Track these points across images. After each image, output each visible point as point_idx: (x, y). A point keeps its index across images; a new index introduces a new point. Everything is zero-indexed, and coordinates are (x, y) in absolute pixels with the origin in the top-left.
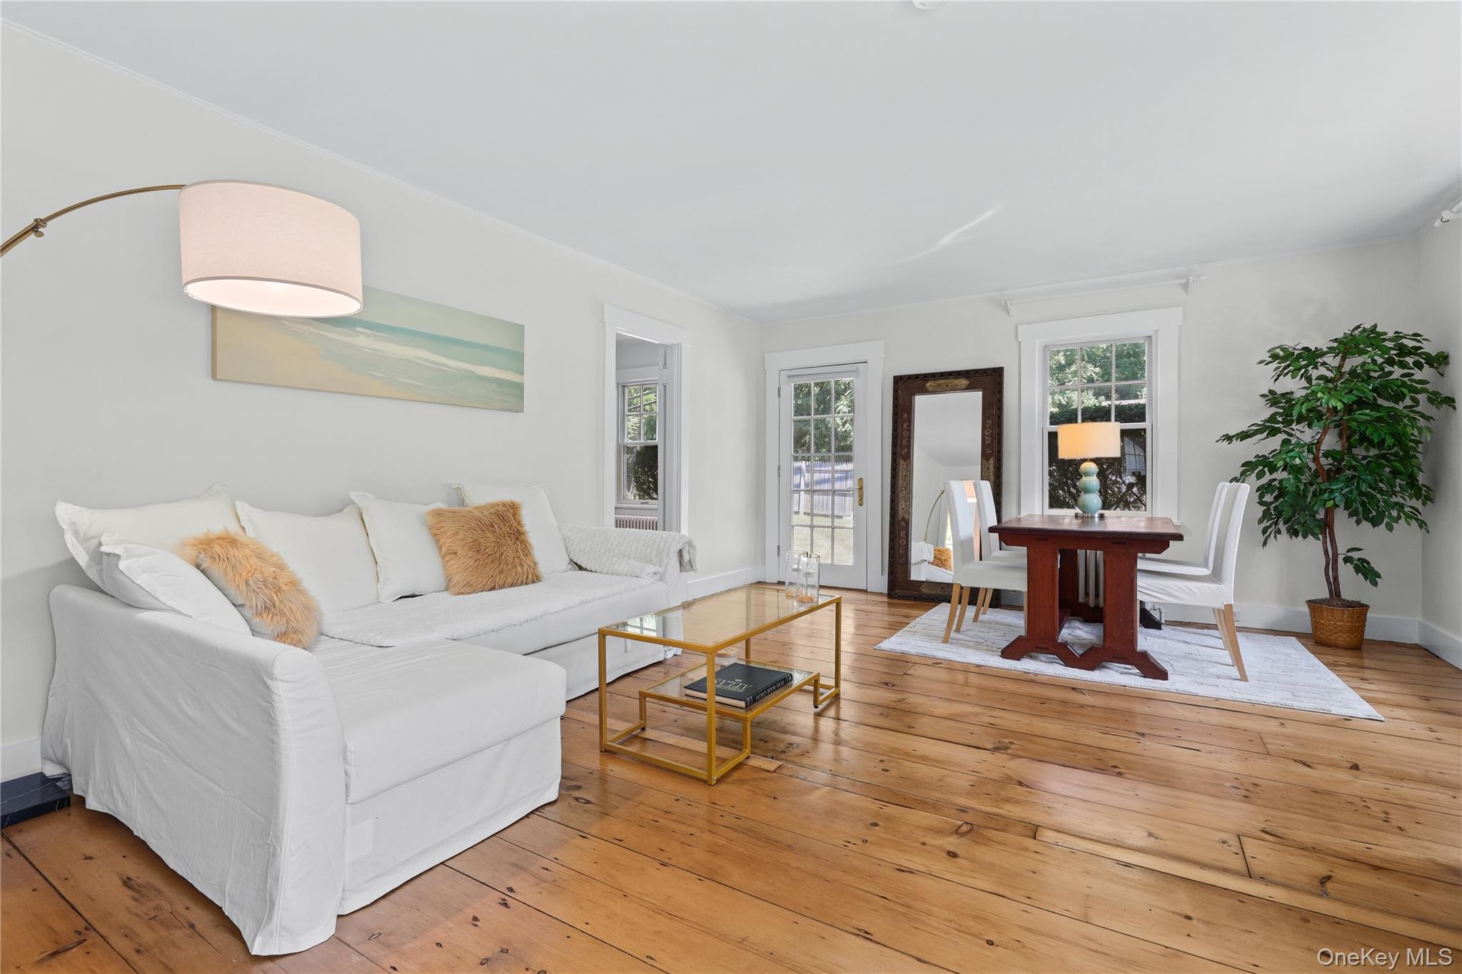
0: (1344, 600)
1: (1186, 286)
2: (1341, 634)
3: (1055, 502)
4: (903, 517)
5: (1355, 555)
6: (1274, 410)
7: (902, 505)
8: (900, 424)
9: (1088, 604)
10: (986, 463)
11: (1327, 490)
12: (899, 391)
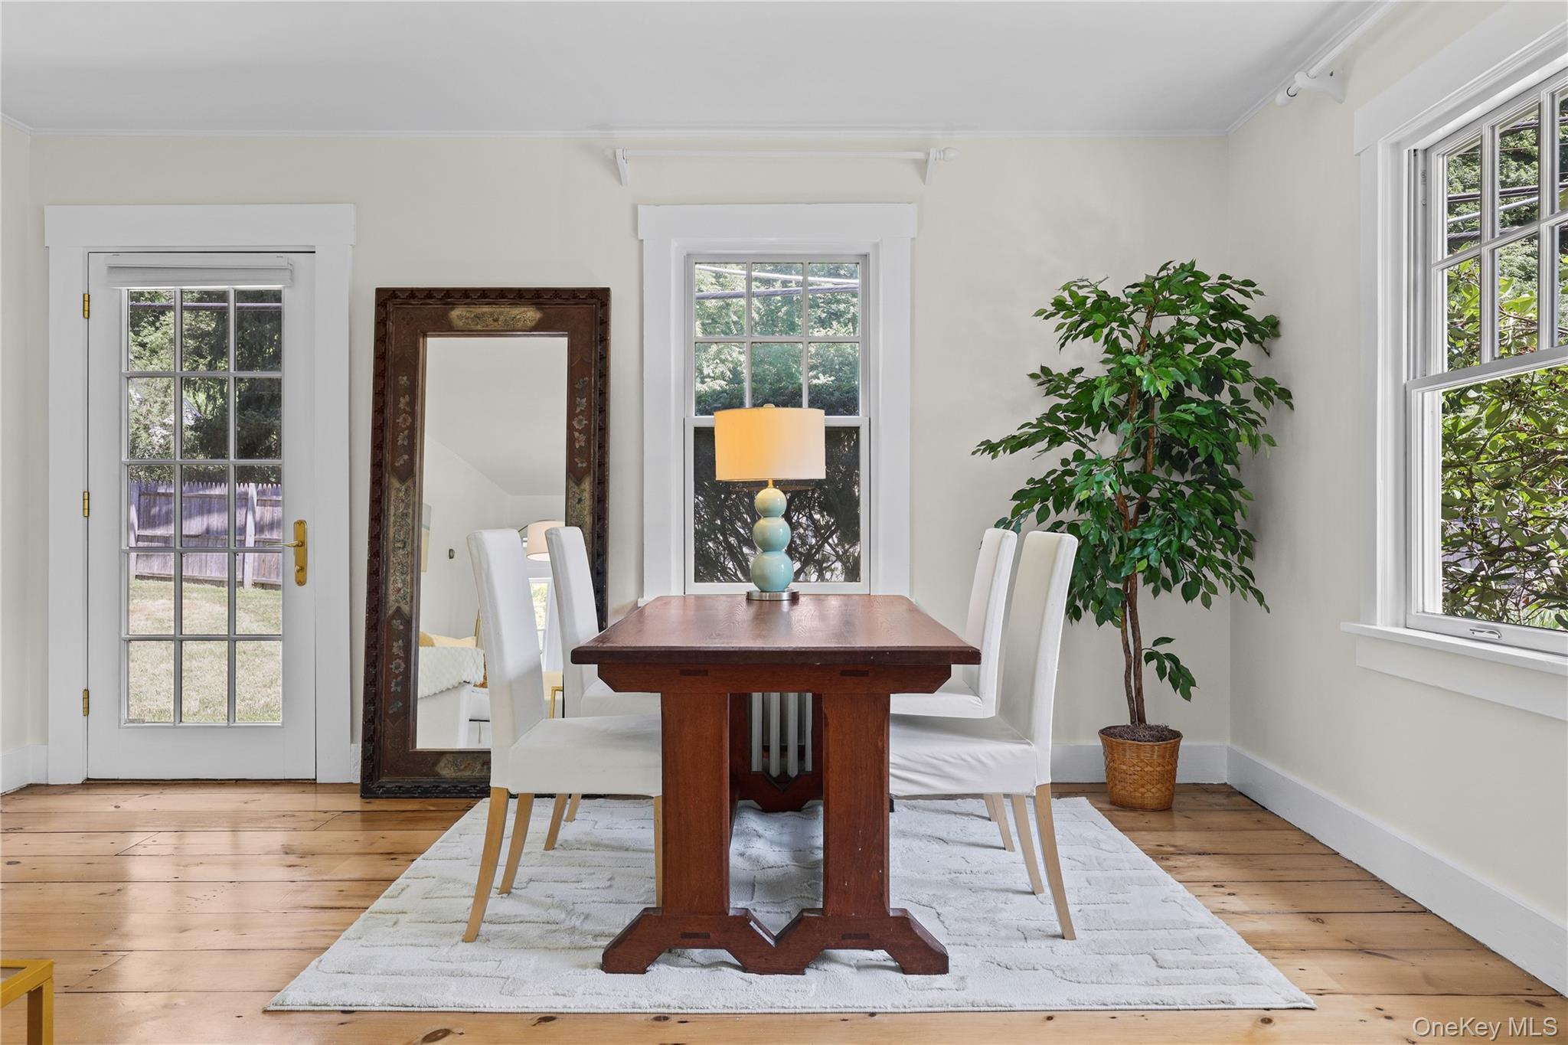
0: (1151, 728)
1: (922, 166)
2: (1149, 787)
3: (707, 567)
4: (399, 609)
5: (1163, 649)
6: (1055, 400)
7: (395, 582)
8: (390, 398)
9: (768, 773)
10: (576, 489)
11: (1138, 541)
12: (390, 324)
